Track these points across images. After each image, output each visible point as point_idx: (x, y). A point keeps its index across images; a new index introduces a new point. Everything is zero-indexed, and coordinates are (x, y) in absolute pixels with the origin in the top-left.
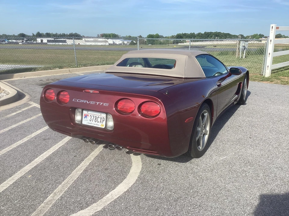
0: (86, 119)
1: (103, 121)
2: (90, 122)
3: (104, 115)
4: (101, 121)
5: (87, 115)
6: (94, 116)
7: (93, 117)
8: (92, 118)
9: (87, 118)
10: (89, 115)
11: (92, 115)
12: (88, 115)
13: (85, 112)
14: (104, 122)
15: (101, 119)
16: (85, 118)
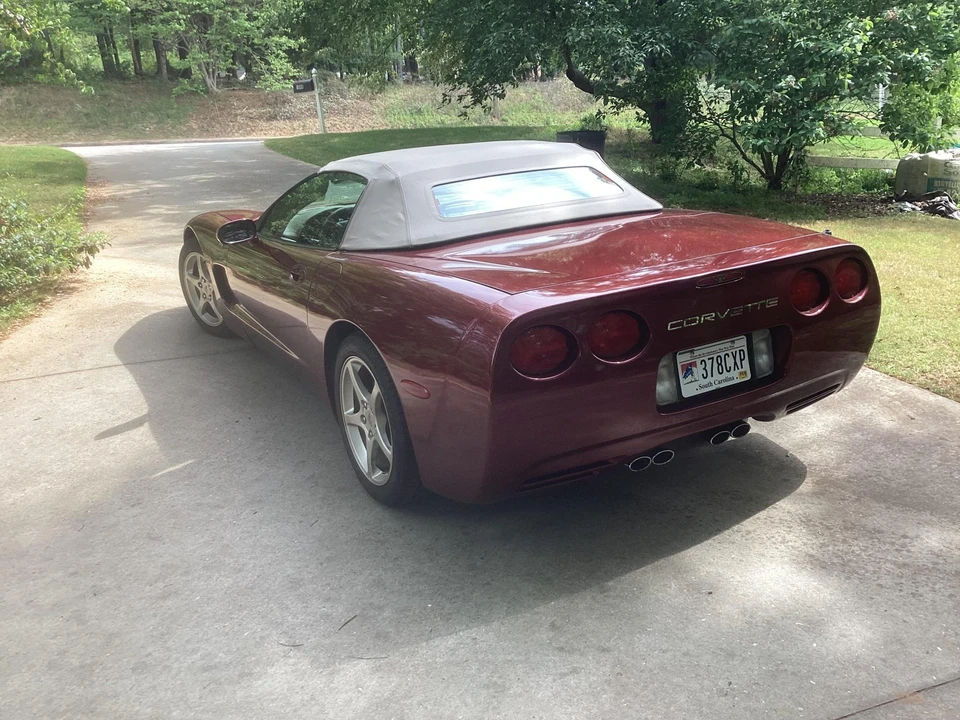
0: (690, 378)
1: (741, 360)
2: (706, 382)
3: (741, 343)
4: (735, 364)
5: (691, 364)
6: (712, 358)
7: (709, 363)
8: (709, 368)
9: (692, 374)
10: (698, 361)
11: (706, 359)
12: (694, 364)
13: (683, 359)
14: (746, 363)
15: (735, 358)
16: (685, 377)
